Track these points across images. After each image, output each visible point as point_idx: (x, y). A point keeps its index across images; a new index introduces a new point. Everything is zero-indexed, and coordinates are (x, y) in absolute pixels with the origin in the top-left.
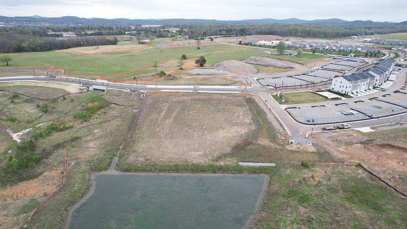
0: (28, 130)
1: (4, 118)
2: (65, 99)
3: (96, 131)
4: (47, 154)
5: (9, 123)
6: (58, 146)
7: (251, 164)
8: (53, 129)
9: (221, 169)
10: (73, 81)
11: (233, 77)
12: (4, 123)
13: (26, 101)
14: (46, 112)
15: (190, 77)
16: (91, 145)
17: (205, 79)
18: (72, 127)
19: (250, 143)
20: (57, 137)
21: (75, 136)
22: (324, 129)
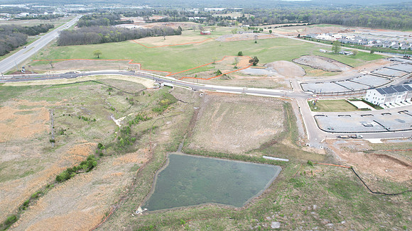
0: (123, 118)
1: (107, 107)
2: (144, 94)
3: (168, 123)
4: (139, 137)
5: (111, 111)
6: (144, 132)
7: (271, 158)
8: (139, 119)
9: (250, 159)
10: (148, 77)
11: (280, 79)
12: (108, 111)
13: (118, 94)
14: (133, 104)
15: (242, 77)
16: (165, 133)
17: (255, 81)
18: (151, 118)
19: (275, 143)
20: (143, 125)
21: (155, 125)
22: (339, 137)
